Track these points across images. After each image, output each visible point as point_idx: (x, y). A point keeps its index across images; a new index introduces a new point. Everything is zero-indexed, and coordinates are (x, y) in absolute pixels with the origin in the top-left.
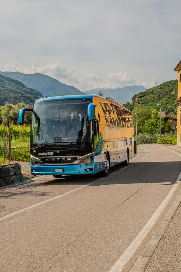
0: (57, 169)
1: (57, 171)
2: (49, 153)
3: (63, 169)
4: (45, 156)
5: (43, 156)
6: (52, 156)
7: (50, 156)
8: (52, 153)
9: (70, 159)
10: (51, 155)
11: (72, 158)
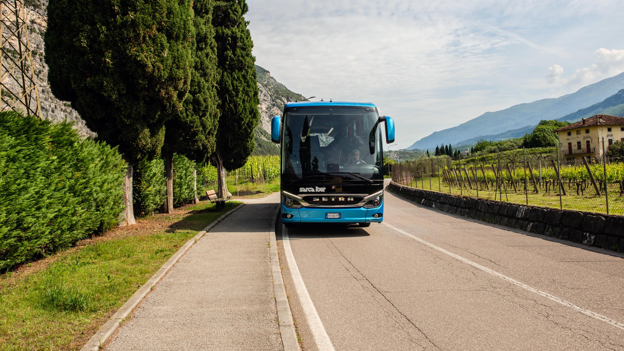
0: (331, 214)
1: (331, 217)
2: (318, 189)
3: (340, 214)
4: (311, 193)
5: (308, 193)
6: (323, 193)
7: (320, 193)
8: (323, 189)
9: (352, 199)
10: (322, 191)
11: (355, 198)
